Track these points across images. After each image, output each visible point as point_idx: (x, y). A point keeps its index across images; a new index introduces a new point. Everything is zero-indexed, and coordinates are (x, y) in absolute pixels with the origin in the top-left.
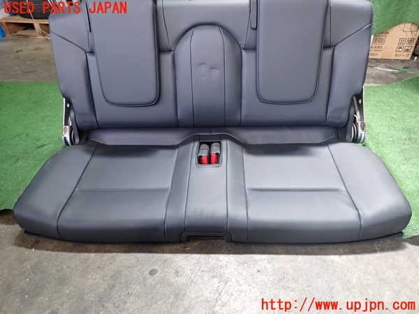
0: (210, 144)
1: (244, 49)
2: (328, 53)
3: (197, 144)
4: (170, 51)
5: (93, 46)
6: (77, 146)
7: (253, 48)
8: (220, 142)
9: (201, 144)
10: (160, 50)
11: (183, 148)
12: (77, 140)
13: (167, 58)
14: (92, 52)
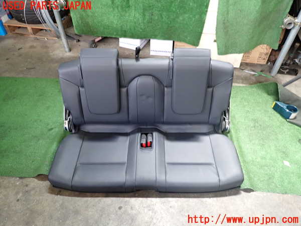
0: (146, 134)
1: (166, 87)
2: (210, 90)
3: (140, 134)
4: (126, 87)
5: (83, 83)
6: (74, 135)
7: (171, 86)
8: (152, 133)
9: (142, 134)
10: (120, 86)
11: (132, 136)
12: (73, 131)
13: (124, 90)
14: (82, 86)
